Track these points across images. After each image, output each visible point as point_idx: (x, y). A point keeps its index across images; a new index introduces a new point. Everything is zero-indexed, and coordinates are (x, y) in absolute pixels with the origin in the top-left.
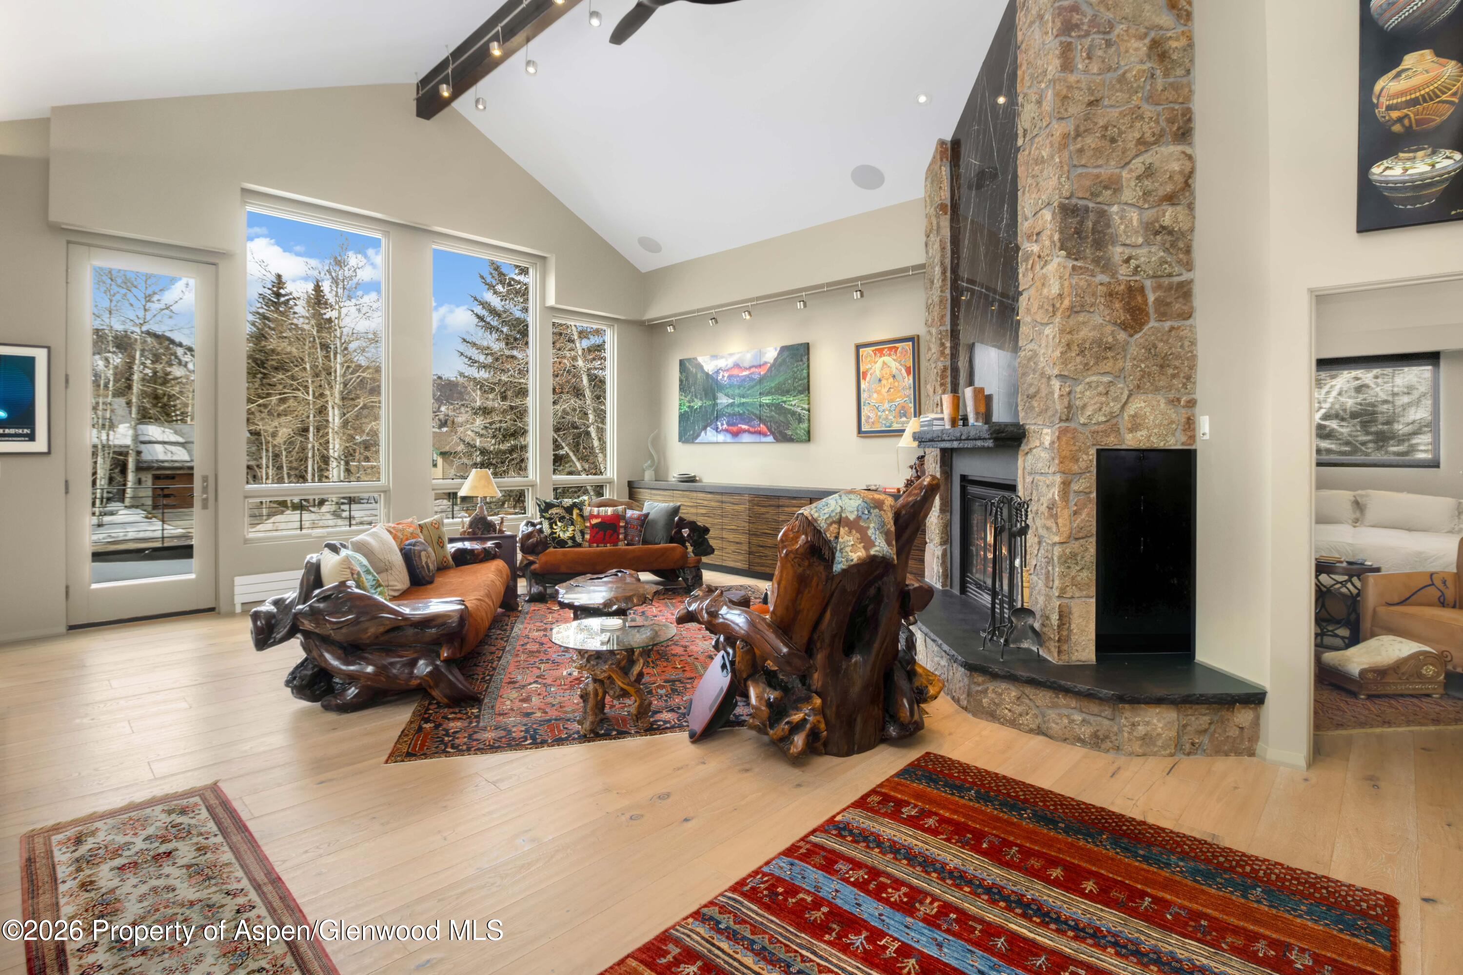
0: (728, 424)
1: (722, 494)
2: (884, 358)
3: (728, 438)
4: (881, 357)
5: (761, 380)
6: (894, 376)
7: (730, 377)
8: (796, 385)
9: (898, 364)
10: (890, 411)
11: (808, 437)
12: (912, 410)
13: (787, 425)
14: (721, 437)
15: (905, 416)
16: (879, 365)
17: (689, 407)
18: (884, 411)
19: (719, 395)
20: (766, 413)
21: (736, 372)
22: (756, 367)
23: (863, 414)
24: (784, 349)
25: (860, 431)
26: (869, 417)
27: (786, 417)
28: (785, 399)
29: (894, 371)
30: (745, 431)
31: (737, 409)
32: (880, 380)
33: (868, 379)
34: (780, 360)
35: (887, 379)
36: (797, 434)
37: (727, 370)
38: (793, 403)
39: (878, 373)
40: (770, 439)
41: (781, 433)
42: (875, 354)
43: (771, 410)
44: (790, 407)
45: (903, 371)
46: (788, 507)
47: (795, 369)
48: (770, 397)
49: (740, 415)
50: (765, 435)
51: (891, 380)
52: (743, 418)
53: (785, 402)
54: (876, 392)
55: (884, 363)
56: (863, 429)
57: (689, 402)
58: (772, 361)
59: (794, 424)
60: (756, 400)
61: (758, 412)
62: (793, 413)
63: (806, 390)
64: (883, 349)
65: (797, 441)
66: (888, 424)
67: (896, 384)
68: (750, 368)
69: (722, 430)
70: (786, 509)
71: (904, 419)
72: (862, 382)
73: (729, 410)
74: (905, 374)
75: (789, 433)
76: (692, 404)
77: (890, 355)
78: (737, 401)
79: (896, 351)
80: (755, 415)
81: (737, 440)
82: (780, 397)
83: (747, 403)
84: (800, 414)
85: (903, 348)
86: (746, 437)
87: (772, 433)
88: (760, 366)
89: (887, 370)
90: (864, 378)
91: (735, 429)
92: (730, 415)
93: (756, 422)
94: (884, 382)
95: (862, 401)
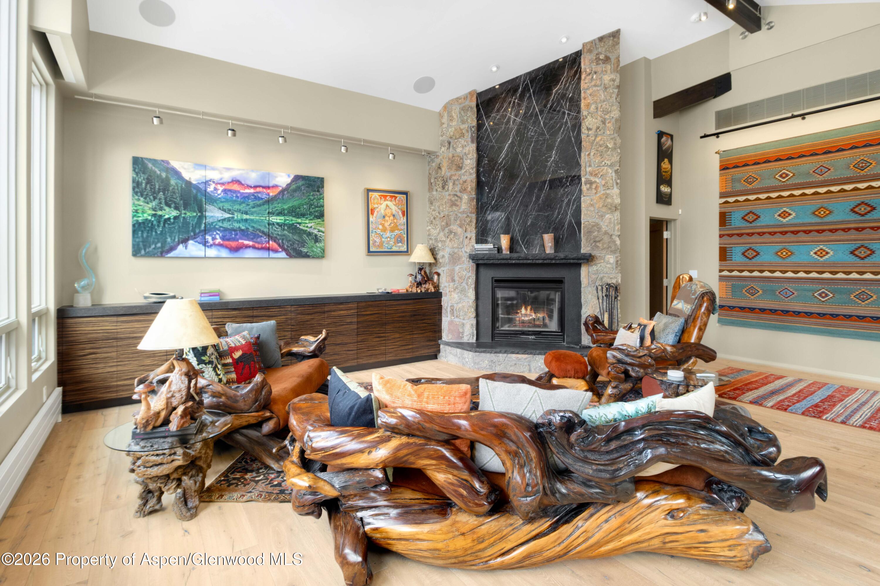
0: (223, 238)
1: (253, 309)
2: (386, 202)
3: (224, 253)
4: (385, 201)
5: (269, 201)
6: (394, 216)
7: (225, 191)
8: (311, 210)
9: (396, 208)
10: (390, 238)
11: (321, 255)
12: (406, 239)
13: (303, 243)
14: (212, 252)
15: (401, 242)
16: (383, 206)
17: (154, 215)
18: (387, 238)
19: (209, 207)
20: (278, 231)
21: (236, 187)
22: (264, 187)
23: (371, 239)
24: (297, 178)
25: (369, 251)
26: (376, 242)
27: (301, 237)
28: (299, 221)
29: (394, 212)
30: (247, 247)
31: (236, 225)
32: (384, 217)
33: (375, 215)
34: (293, 187)
35: (389, 217)
36: (313, 251)
37: (223, 184)
38: (309, 225)
39: (382, 211)
40: (283, 254)
41: (295, 250)
42: (381, 198)
43: (284, 230)
44: (306, 229)
45: (400, 213)
46: (334, 311)
47: (312, 198)
48: (282, 218)
49: (243, 230)
50: (276, 251)
51: (392, 218)
52: (244, 234)
53: (300, 224)
54: (381, 224)
55: (387, 206)
56: (371, 250)
57: (154, 209)
58: (284, 186)
59: (311, 243)
60: (265, 218)
61: (266, 230)
62: (309, 234)
63: (321, 216)
64: (387, 196)
65: (313, 257)
66: (389, 247)
67: (395, 221)
68: (255, 187)
69: (214, 244)
70: (333, 313)
71: (400, 244)
72: (371, 216)
73: (226, 225)
74: (401, 216)
75: (305, 250)
76: (159, 213)
77: (391, 201)
78: (238, 216)
79: (395, 199)
80: (263, 232)
81: (237, 255)
82: (294, 219)
83: (252, 220)
84: (316, 235)
85: (400, 198)
86: (250, 253)
87: (284, 249)
88: (268, 188)
89: (388, 211)
90: (372, 214)
91: (233, 244)
92: (226, 230)
93: (264, 239)
94: (387, 218)
95: (371, 229)
